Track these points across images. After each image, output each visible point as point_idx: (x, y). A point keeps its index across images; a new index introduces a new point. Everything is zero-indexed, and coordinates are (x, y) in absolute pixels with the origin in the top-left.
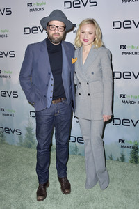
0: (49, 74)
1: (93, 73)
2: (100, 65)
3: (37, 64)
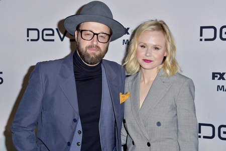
0: (75, 121)
1: (159, 124)
2: (175, 108)
3: (52, 100)
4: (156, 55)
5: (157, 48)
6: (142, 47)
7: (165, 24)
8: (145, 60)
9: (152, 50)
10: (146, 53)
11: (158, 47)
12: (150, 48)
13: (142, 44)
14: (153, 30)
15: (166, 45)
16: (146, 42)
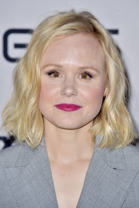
6: (50, 74)
8: (62, 107)
9: (77, 80)
10: (65, 89)
11: (89, 71)
12: (70, 75)
13: (51, 68)
15: (106, 67)
16: (62, 63)
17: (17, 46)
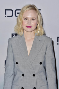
4: (33, 23)
5: (33, 19)
6: (25, 19)
7: (35, 6)
8: (28, 27)
9: (31, 20)
10: (28, 23)
12: (29, 19)
13: (25, 18)
14: (30, 9)
15: (38, 17)
16: (27, 17)
17: (18, 13)
